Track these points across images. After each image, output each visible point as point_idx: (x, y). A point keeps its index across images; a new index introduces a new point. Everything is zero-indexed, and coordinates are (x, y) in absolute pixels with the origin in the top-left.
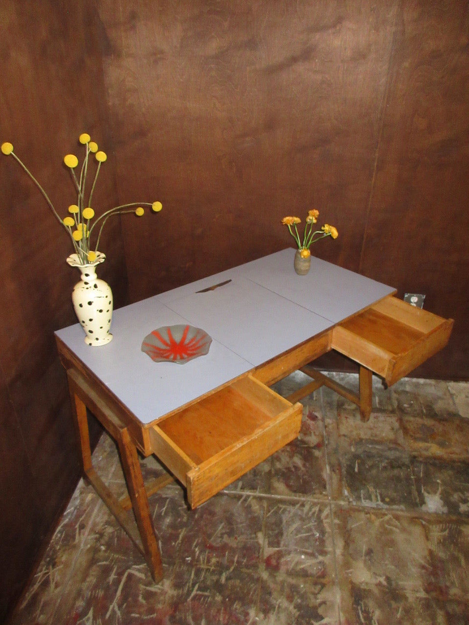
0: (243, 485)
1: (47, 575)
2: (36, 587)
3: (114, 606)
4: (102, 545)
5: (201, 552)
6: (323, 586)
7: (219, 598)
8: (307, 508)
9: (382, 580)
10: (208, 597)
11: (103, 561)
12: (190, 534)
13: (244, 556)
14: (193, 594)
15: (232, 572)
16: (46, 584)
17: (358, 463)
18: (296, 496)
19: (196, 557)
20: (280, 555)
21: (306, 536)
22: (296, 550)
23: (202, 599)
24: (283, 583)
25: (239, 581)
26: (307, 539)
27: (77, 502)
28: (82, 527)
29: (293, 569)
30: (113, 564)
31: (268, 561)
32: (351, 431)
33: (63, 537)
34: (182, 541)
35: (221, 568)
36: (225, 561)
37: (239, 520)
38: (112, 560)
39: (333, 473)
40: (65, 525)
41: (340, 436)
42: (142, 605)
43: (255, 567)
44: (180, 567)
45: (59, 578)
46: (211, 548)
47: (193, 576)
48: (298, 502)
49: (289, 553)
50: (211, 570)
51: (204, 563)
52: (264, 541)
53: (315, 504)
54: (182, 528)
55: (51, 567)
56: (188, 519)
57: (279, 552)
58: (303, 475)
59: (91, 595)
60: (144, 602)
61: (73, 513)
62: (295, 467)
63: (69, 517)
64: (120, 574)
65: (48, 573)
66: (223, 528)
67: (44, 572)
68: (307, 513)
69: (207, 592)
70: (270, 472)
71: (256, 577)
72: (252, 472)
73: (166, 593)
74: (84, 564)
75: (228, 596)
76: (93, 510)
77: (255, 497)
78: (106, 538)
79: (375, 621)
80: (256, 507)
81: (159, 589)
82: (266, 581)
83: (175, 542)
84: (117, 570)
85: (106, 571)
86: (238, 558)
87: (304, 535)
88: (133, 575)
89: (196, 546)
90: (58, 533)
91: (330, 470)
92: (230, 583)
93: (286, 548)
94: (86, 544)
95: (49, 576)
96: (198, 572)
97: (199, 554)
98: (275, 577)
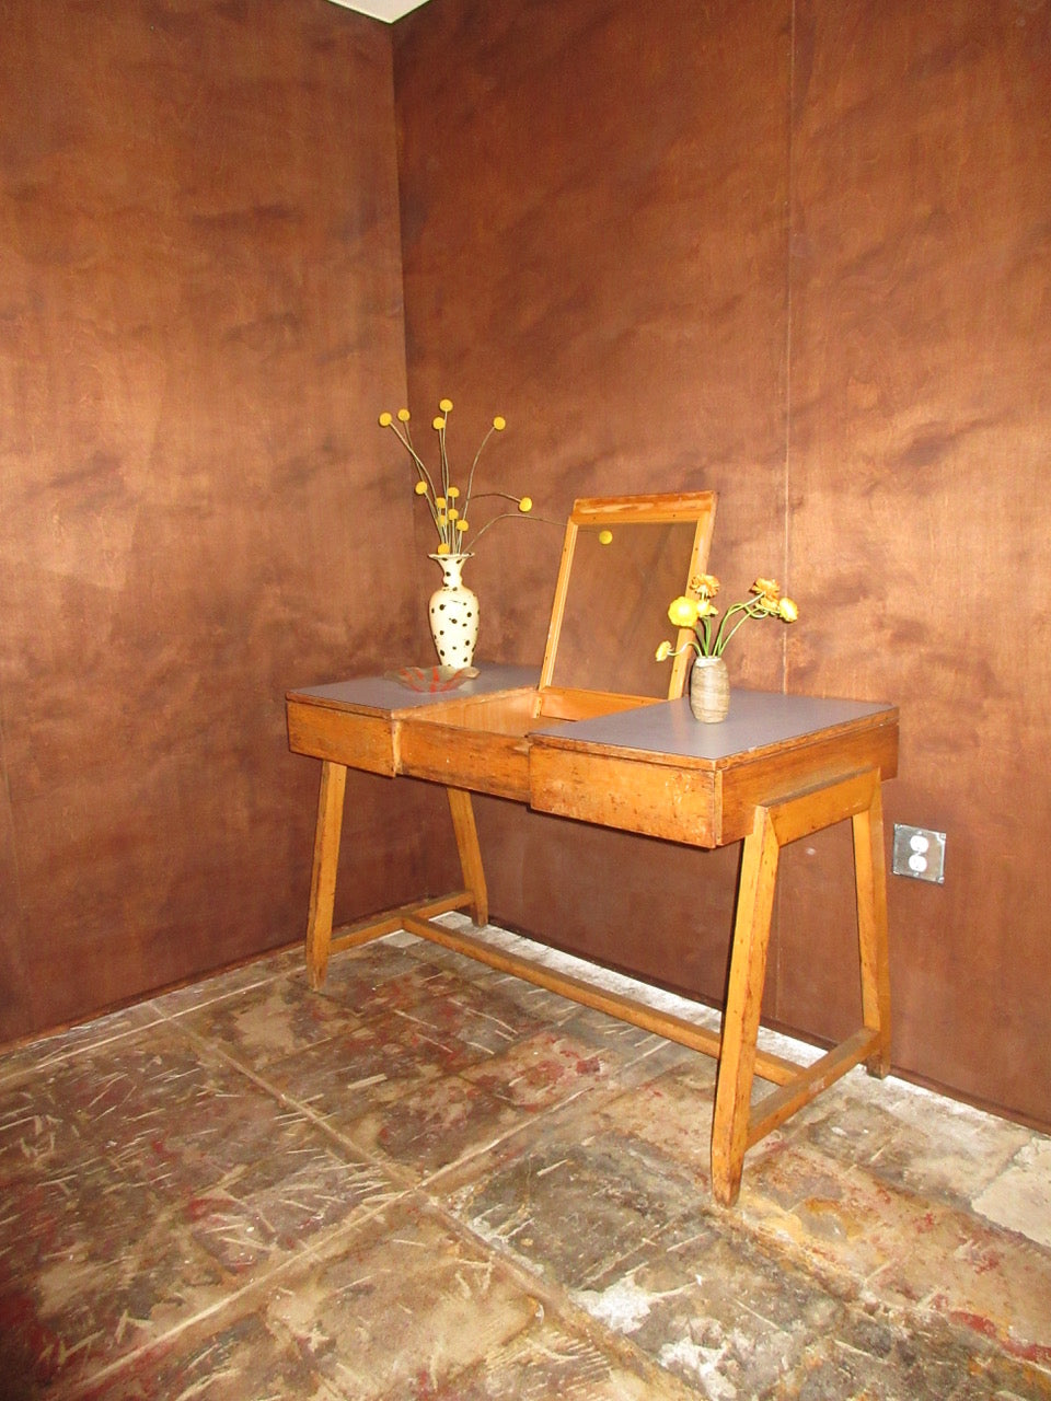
4: (56, 1077)
5: (137, 1145)
6: (216, 1282)
7: (71, 1205)
8: (363, 1175)
9: (316, 1339)
10: (64, 1196)
11: (30, 1094)
12: (160, 1118)
13: (178, 1180)
14: (53, 1182)
15: (133, 1188)
17: (563, 1164)
18: (372, 1153)
19: (125, 1147)
20: (223, 1207)
21: (299, 1208)
22: (255, 1216)
23: (55, 1193)
24: (170, 1240)
25: (124, 1203)
26: (294, 1213)
27: (103, 1023)
28: (68, 1050)
29: (210, 1235)
30: (34, 1101)
31: (195, 1204)
32: (632, 1117)
34: (140, 1120)
35: (129, 1176)
36: (147, 1171)
37: (241, 1137)
38: (39, 1098)
39: (491, 1154)
40: (55, 1039)
41: (596, 1113)
43: (170, 1200)
44: (90, 1145)
46: (158, 1147)
48: (361, 1161)
49: (240, 1213)
50: (115, 1171)
51: (120, 1158)
52: (233, 1179)
53: (385, 1177)
54: (161, 1107)
56: (184, 1102)
57: (230, 1203)
58: (432, 1133)
62: (437, 1115)
63: (73, 1033)
66: (208, 1134)
68: (352, 1182)
69: (71, 1190)
70: (385, 1103)
71: (150, 1212)
73: (32, 1162)
74: (13, 1085)
75: (84, 1211)
76: (105, 1039)
77: (309, 1122)
78: (71, 1073)
79: (207, 1380)
80: (290, 1134)
81: (32, 1154)
82: (155, 1225)
83: (130, 1117)
85: (17, 1104)
86: (168, 1177)
87: (300, 1205)
88: (34, 1123)
89: (142, 1136)
91: (492, 1149)
93: (245, 1205)
94: (44, 1067)
96: (99, 1164)
97: (132, 1145)
98: (173, 1227)
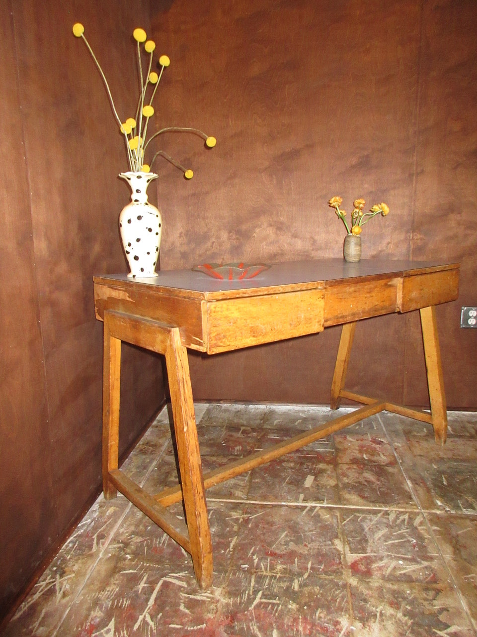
0: (305, 497)
1: (53, 584)
2: (36, 596)
3: (145, 616)
4: (126, 554)
5: (260, 560)
6: (438, 592)
7: (293, 606)
8: (392, 517)
10: (278, 605)
11: (130, 570)
12: (244, 542)
13: (320, 563)
14: (255, 602)
15: (307, 578)
16: (50, 593)
17: (445, 477)
18: (376, 507)
19: (255, 564)
20: (369, 561)
21: (399, 542)
22: (388, 556)
23: (270, 607)
24: (380, 589)
25: (318, 588)
26: (401, 545)
27: (96, 515)
28: (101, 537)
29: (390, 574)
30: (142, 572)
31: (354, 567)
32: (428, 452)
33: (75, 547)
34: (234, 548)
35: (290, 575)
36: (295, 568)
37: (306, 529)
38: (141, 569)
39: (416, 485)
40: (79, 536)
41: (415, 456)
42: (185, 615)
43: (338, 573)
44: (234, 574)
45: (68, 587)
46: (273, 554)
47: (253, 584)
48: (380, 511)
49: (381, 559)
50: (278, 577)
51: (266, 570)
52: (344, 548)
53: (402, 513)
54: (232, 537)
55: (58, 576)
56: (239, 529)
57: (367, 558)
58: (379, 488)
59: (112, 605)
60: (187, 611)
61: (90, 524)
62: (366, 481)
63: (85, 528)
64: (152, 584)
65: (53, 582)
66: (286, 536)
67: (47, 581)
68: (395, 521)
69: (275, 599)
70: (336, 486)
71: (341, 583)
72: (314, 486)
73: (218, 601)
74: (103, 573)
75: (306, 604)
76: (116, 522)
77: (322, 508)
78: (133, 547)
80: (326, 516)
81: (208, 597)
82: (357, 588)
83: (225, 550)
84: (148, 579)
85: (134, 579)
86: (312, 564)
87: (396, 541)
88: (171, 583)
89: (253, 554)
90: (70, 542)
91: (412, 484)
92: (306, 590)
93: (375, 554)
94: (106, 552)
95: (55, 585)
96: (260, 579)
97: (258, 562)
98: (368, 583)
